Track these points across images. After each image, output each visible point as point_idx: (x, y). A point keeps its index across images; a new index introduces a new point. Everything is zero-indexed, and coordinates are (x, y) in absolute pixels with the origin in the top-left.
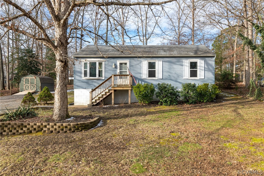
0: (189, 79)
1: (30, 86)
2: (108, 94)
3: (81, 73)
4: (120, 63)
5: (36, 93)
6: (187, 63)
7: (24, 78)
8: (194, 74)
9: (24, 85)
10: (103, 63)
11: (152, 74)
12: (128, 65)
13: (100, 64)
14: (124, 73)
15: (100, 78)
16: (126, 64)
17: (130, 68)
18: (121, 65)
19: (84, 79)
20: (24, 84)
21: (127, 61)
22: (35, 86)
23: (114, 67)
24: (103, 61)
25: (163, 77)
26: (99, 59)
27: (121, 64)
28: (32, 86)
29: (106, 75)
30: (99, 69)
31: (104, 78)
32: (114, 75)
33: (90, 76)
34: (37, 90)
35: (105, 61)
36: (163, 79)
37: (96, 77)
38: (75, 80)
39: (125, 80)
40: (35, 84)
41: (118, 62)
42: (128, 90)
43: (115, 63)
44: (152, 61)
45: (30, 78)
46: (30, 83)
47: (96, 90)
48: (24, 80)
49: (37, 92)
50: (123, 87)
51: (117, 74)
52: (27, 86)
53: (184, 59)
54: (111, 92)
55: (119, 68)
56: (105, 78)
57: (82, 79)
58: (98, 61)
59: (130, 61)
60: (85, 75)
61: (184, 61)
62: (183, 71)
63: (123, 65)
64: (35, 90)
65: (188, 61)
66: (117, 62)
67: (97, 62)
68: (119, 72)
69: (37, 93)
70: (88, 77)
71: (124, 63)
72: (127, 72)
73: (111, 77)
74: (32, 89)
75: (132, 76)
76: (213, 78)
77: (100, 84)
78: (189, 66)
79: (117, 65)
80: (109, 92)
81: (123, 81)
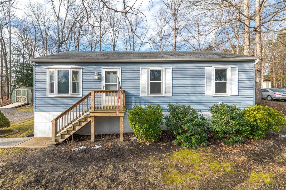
0: (214, 97)
1: (21, 98)
2: (83, 124)
3: (45, 88)
4: (106, 72)
5: (27, 105)
6: (210, 70)
7: (16, 90)
8: (221, 88)
9: (16, 98)
10: (80, 72)
12: (119, 74)
13: (75, 73)
14: (112, 88)
15: (75, 95)
16: (115, 73)
17: (121, 80)
18: (108, 75)
19: (49, 96)
20: (16, 96)
21: (118, 69)
22: (27, 98)
23: (96, 77)
24: (80, 69)
25: (172, 94)
26: (73, 66)
27: (108, 73)
28: (24, 98)
29: (85, 90)
30: (73, 80)
31: (81, 96)
32: (95, 92)
33: (60, 92)
34: (29, 101)
35: (83, 69)
36: (172, 96)
37: (68, 93)
38: (36, 100)
39: (113, 98)
40: (27, 96)
41: (104, 70)
42: (119, 117)
43: (99, 72)
44: (156, 67)
45: (21, 90)
46: (21, 95)
49: (29, 103)
50: (110, 112)
51: (102, 89)
52: (18, 98)
53: (205, 66)
54: (89, 120)
55: (104, 79)
56: (82, 94)
57: (47, 96)
58: (72, 68)
59: (121, 69)
61: (205, 68)
62: (205, 84)
63: (112, 75)
64: (27, 101)
65: (212, 69)
66: (102, 69)
67: (70, 70)
68: (105, 86)
69: (29, 105)
70: (56, 94)
71: (111, 72)
72: (116, 85)
73: (90, 94)
74: (24, 101)
75: (124, 91)
76: (252, 94)
77: (71, 106)
78: (213, 75)
79: (102, 75)
80: (85, 121)
81: (110, 100)
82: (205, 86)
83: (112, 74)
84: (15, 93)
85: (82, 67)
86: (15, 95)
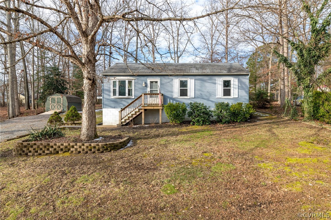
0: (222, 98)
1: (56, 106)
2: (138, 113)
3: (110, 92)
5: (62, 113)
6: (220, 81)
7: (50, 97)
8: (227, 93)
9: (50, 105)
10: (133, 81)
11: (184, 93)
12: (159, 83)
13: (130, 82)
14: (154, 92)
15: (130, 97)
16: (156, 82)
17: (160, 87)
18: (152, 84)
19: (113, 98)
20: (51, 103)
21: (158, 79)
22: (62, 105)
23: (144, 85)
24: (133, 79)
25: (195, 96)
27: (151, 82)
28: (59, 105)
29: (136, 93)
30: (129, 87)
31: (134, 97)
32: (145, 94)
33: (120, 95)
34: (64, 109)
35: (135, 80)
36: (195, 98)
37: (126, 96)
38: (104, 99)
39: (156, 99)
40: (62, 103)
41: (149, 80)
42: (159, 109)
43: (145, 81)
44: (184, 79)
45: (56, 97)
46: (56, 103)
47: (126, 109)
48: (50, 100)
49: (64, 111)
50: (153, 107)
51: (148, 93)
52: (53, 105)
54: (141, 111)
55: (149, 87)
57: (111, 98)
58: (128, 79)
59: (161, 80)
60: (114, 94)
61: (217, 79)
64: (62, 109)
65: (221, 80)
67: (126, 80)
68: (149, 91)
69: (64, 113)
70: (117, 96)
71: (154, 81)
72: (157, 90)
73: (141, 96)
74: (59, 109)
75: (162, 95)
76: (247, 97)
77: (130, 103)
78: (222, 85)
79: (148, 84)
80: (139, 112)
81: (154, 100)
82: (217, 91)
83: (154, 83)
84: (49, 100)
85: (134, 78)
86: (49, 103)
